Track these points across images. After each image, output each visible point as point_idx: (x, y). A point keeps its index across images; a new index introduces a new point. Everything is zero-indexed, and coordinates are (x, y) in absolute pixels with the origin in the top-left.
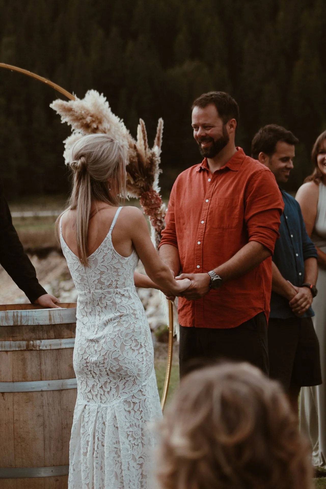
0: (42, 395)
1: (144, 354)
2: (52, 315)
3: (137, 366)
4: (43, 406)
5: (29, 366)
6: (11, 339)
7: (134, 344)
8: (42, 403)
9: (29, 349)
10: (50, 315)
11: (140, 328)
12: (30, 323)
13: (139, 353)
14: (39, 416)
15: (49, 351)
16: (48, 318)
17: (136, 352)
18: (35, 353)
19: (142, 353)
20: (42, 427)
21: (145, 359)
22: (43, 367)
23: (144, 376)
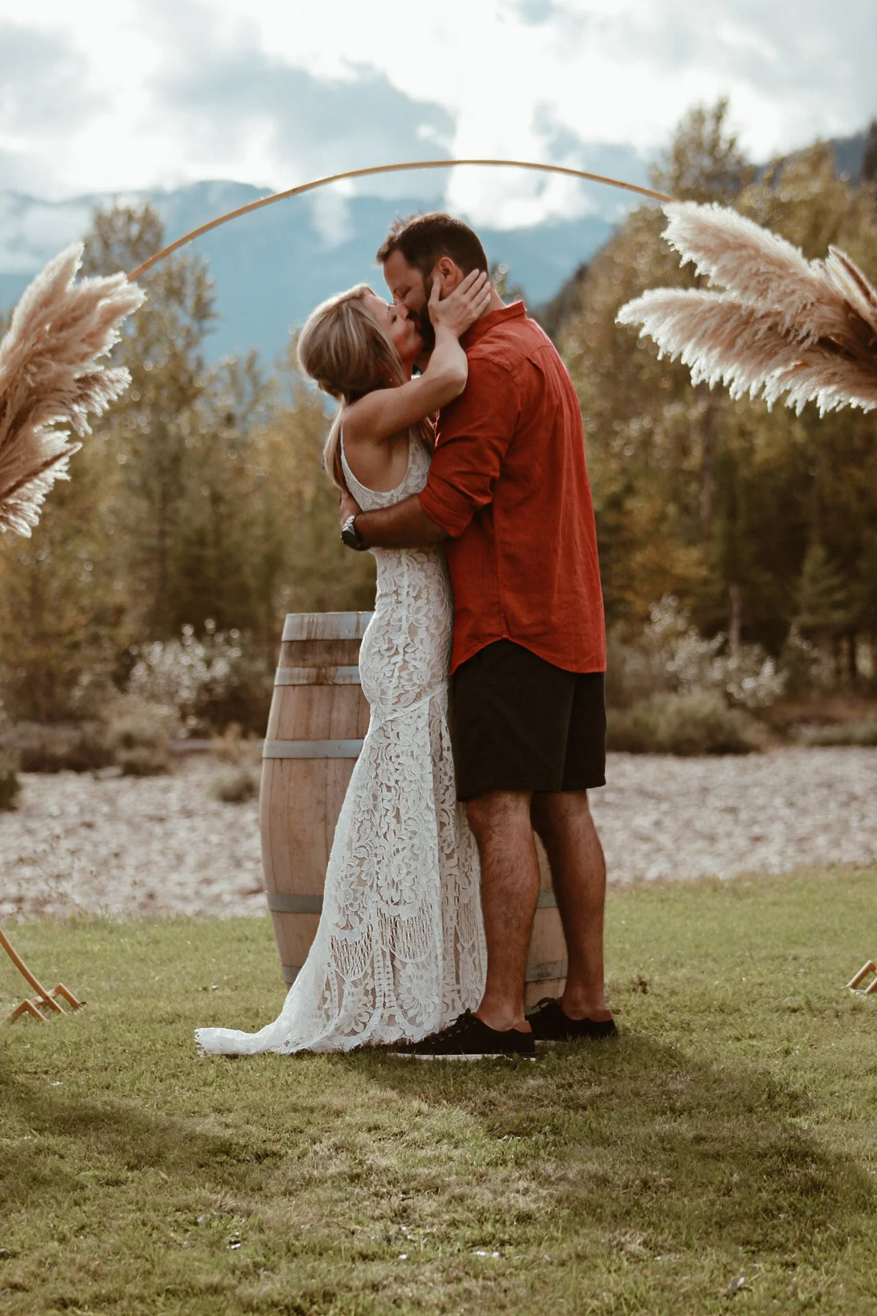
0: (327, 766)
1: (398, 665)
2: (361, 621)
3: (381, 684)
4: (326, 785)
5: (315, 713)
6: (301, 664)
7: (386, 646)
8: (326, 779)
9: (320, 681)
10: (358, 623)
11: (400, 620)
12: (327, 636)
13: (389, 663)
14: (319, 802)
15: (348, 687)
16: (355, 626)
17: (386, 660)
18: (326, 689)
19: (395, 664)
20: (323, 823)
21: (396, 674)
22: (334, 715)
23: (390, 703)
